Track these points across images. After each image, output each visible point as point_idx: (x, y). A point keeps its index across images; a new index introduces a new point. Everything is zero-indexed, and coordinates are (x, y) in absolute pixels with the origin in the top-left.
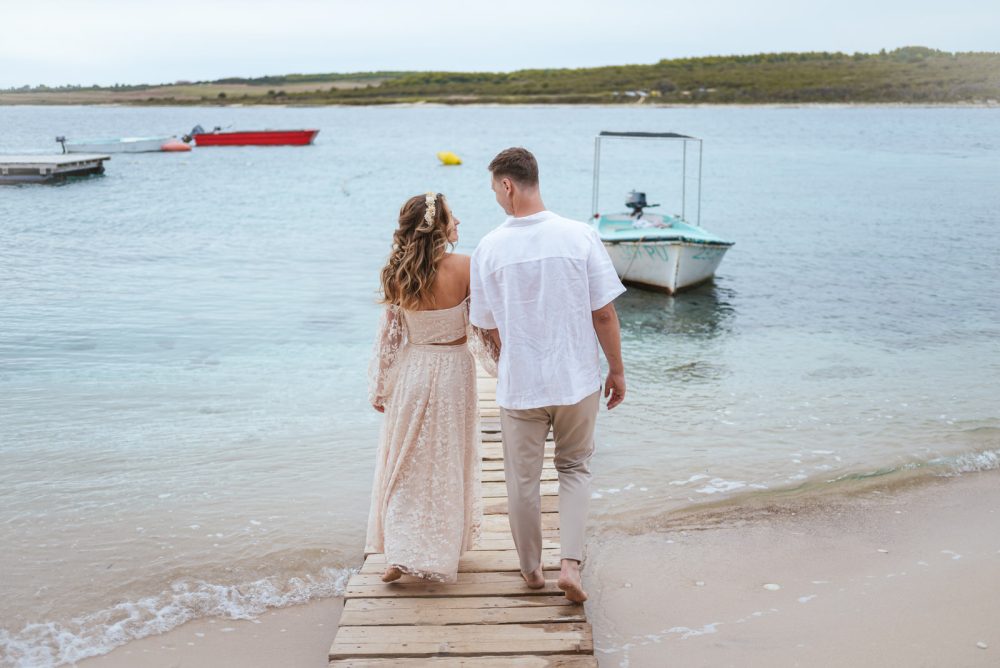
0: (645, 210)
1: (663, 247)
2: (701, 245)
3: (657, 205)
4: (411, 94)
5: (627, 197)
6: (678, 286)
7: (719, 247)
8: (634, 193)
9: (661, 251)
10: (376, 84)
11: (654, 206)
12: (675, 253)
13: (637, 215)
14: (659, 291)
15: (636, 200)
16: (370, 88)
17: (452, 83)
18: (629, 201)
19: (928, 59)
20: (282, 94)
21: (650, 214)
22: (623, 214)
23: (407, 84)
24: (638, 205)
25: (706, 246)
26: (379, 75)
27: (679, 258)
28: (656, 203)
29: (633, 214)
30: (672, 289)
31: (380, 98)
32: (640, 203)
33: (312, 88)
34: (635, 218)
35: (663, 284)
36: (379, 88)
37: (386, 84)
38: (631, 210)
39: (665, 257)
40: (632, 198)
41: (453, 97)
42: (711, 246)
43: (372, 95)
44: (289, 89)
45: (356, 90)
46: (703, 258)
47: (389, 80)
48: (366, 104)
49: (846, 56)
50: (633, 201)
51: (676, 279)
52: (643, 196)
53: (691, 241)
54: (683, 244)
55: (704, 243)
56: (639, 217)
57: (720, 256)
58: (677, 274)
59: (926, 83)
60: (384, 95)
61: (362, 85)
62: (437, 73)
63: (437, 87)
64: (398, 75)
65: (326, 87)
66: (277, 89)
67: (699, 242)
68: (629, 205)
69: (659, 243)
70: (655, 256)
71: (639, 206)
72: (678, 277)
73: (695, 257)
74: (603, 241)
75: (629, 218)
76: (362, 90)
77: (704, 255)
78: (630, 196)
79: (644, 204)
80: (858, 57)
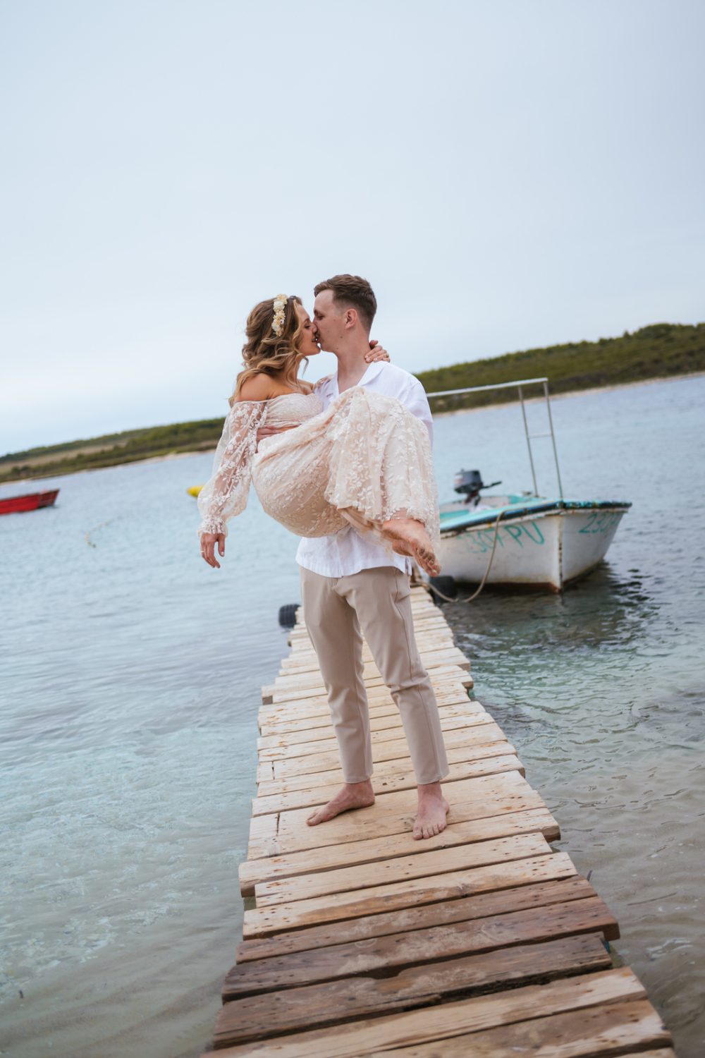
0: (482, 493)
1: (532, 522)
2: (590, 511)
3: (499, 483)
4: (160, 448)
5: (454, 481)
6: (565, 578)
7: (612, 510)
8: (463, 473)
9: (530, 528)
10: (123, 444)
11: (494, 485)
12: (553, 530)
13: (473, 501)
14: (535, 590)
15: (468, 481)
16: (116, 448)
17: (201, 432)
18: (458, 485)
19: (673, 334)
20: (26, 469)
21: (491, 497)
22: (454, 503)
23: (155, 438)
24: (472, 487)
25: (597, 510)
26: (125, 435)
27: (561, 534)
28: (495, 481)
29: (468, 501)
30: (557, 583)
31: (129, 457)
32: (474, 484)
33: (57, 458)
34: (471, 505)
35: (541, 580)
36: (127, 446)
37: (134, 443)
38: (464, 496)
39: (537, 538)
40: (461, 480)
41: (204, 444)
42: (604, 510)
43: (120, 455)
44: (33, 463)
45: (103, 452)
46: (594, 531)
47: (137, 438)
48: (115, 464)
49: (592, 344)
50: (464, 483)
51: (561, 567)
52: (476, 474)
53: (575, 506)
54: (564, 513)
55: (594, 506)
56: (476, 504)
57: (614, 525)
58: (560, 561)
59: (678, 356)
60: (133, 452)
61: (108, 448)
62: (184, 424)
63: (186, 437)
64: (144, 432)
65: (72, 455)
66: (21, 465)
67: (586, 507)
68: (459, 490)
69: (526, 518)
70: (522, 538)
71: (474, 488)
72: (563, 563)
73: (582, 531)
74: (443, 531)
75: (462, 507)
76: (110, 452)
77: (595, 526)
78: (460, 477)
79: (480, 486)
80: (603, 342)
